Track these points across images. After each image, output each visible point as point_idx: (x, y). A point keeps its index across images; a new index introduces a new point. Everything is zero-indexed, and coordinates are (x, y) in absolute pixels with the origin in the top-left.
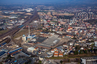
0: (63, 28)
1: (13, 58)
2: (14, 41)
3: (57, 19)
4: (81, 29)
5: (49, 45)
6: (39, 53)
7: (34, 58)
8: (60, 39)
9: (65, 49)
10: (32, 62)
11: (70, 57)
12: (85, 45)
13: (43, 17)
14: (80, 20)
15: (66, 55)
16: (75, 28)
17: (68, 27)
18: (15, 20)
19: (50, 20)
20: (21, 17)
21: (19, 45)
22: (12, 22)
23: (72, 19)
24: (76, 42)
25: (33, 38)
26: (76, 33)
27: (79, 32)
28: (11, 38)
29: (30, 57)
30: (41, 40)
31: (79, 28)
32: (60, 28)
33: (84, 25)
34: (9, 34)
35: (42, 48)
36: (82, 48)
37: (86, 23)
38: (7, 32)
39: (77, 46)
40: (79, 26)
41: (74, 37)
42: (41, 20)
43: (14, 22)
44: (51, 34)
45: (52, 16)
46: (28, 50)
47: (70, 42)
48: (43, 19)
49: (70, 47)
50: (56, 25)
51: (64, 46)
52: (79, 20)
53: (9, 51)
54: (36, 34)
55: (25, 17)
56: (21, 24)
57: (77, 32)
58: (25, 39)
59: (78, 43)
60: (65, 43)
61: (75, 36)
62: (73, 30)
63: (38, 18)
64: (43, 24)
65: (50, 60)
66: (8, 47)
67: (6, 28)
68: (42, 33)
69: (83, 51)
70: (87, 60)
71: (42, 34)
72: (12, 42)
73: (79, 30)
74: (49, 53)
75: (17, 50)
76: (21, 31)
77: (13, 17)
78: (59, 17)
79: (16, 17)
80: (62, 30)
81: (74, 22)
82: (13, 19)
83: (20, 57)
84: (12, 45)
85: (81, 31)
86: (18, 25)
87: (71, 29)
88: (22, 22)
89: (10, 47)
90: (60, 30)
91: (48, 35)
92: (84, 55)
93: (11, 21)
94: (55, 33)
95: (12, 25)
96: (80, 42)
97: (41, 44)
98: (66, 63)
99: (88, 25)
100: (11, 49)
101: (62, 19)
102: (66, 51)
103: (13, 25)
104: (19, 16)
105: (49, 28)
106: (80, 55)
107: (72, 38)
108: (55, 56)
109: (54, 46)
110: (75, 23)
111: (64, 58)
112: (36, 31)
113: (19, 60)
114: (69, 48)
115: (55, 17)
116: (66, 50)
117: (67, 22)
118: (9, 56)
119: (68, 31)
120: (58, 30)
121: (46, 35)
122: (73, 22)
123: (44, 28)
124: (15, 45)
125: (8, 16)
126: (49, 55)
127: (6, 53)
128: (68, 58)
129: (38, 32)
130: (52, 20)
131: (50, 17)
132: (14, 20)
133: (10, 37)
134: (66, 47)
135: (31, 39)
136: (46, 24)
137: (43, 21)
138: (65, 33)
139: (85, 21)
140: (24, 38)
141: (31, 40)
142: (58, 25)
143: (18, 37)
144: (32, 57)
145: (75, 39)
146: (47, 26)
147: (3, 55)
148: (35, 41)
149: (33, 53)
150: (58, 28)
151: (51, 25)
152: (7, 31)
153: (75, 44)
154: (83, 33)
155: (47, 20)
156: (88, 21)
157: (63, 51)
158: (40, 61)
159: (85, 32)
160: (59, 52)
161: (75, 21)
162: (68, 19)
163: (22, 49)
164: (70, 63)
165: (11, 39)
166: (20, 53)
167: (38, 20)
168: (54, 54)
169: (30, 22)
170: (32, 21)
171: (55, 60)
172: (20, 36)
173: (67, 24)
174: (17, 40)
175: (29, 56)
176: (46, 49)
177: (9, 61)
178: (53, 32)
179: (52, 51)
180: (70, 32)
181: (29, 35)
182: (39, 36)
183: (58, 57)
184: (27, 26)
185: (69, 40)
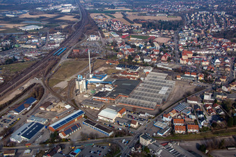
0: (169, 55)
1: (66, 140)
2: (54, 92)
3: (144, 31)
4: (216, 57)
5: (152, 101)
6: (132, 125)
7: (124, 140)
9: (196, 111)
10: (122, 152)
11: (217, 133)
13: (107, 25)
14: (203, 33)
15: (207, 128)
16: (198, 52)
17: (181, 50)
18: (39, 35)
19: (126, 32)
20: (52, 25)
21: (70, 105)
22: (33, 41)
23: (181, 30)
25: (105, 84)
26: (205, 66)
27: (211, 64)
28: (42, 84)
29: (111, 137)
30: (124, 87)
31: (207, 52)
32: (162, 53)
33: (218, 45)
34: (35, 72)
35: (134, 109)
37: (220, 40)
38: (29, 69)
39: (223, 101)
40: (205, 48)
42: (106, 35)
43: (37, 40)
44: (145, 71)
45: (129, 24)
46: (101, 118)
47: (199, 92)
48: (110, 31)
49: (208, 105)
50: (146, 45)
51: (189, 101)
52: (200, 32)
53: (50, 121)
55: (63, 27)
56: (58, 45)
57: (207, 63)
60: (187, 96)
61: (206, 73)
62: (195, 59)
63: (94, 28)
64: (114, 44)
65: (170, 145)
66: (42, 109)
67: (22, 57)
68: (120, 69)
71: (120, 71)
72: (51, 96)
73: (210, 58)
74: (159, 124)
75: (70, 119)
76: (65, 64)
77: (33, 28)
78: (148, 26)
79: (40, 26)
80: (169, 60)
81: (190, 38)
82: (31, 31)
83: (84, 137)
84: (51, 104)
85: (217, 61)
86: (51, 47)
87: (190, 56)
88: (58, 39)
89: (48, 110)
90: (163, 58)
91: (137, 72)
93: (29, 37)
94: (155, 68)
95: (35, 47)
96: (226, 89)
97: (128, 98)
98: (214, 151)
99: (228, 44)
101: (155, 29)
103: (37, 47)
104: (45, 23)
105: (134, 55)
107: (201, 81)
108: (178, 131)
109: (163, 104)
110: (192, 40)
111: (202, 137)
112: (101, 63)
113: (86, 146)
114: (205, 107)
115: (136, 25)
116: (201, 113)
117: (172, 38)
119: (185, 62)
120: (159, 60)
121: (132, 73)
122: (186, 38)
123: (120, 56)
124: (62, 104)
125: (17, 25)
126: (161, 130)
127: (44, 128)
128: (213, 135)
129: (108, 65)
130: (133, 33)
131: (124, 25)
132: (37, 34)
133: (41, 82)
134: (196, 106)
135: (97, 86)
136: (122, 44)
137: (111, 36)
139: (216, 35)
140: (81, 85)
141: (100, 88)
142: (152, 45)
143: (60, 81)
144: (116, 136)
145: (211, 84)
147: (38, 133)
148: (112, 93)
149: (116, 126)
150: (156, 53)
151: (134, 46)
152: (27, 65)
153: (218, 96)
154: (225, 67)
155: (120, 32)
156: (224, 35)
157: (194, 117)
159: (228, 63)
161: (190, 35)
162: (170, 29)
163: (83, 116)
164: (225, 151)
165: (44, 87)
166: (82, 125)
167: (97, 34)
169: (80, 40)
170: (83, 36)
171: (183, 144)
172: (66, 77)
173: (173, 44)
174: (62, 90)
175: (110, 134)
176: (148, 111)
177: (60, 150)
178: (148, 66)
179: (165, 119)
180: (189, 63)
181: (91, 76)
182: (115, 77)
183: (187, 133)
184: (74, 51)
185: (195, 85)
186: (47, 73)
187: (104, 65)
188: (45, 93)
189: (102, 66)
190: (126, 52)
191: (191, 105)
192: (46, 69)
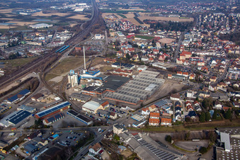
0: (168, 55)
1: (49, 127)
2: (48, 86)
3: (151, 31)
4: (214, 58)
5: (136, 96)
6: (111, 116)
7: (100, 129)
8: (161, 80)
9: (176, 107)
10: (95, 139)
11: (188, 127)
12: (225, 98)
13: (116, 25)
14: (209, 35)
15: (180, 123)
16: (198, 54)
17: (181, 50)
19: (132, 32)
20: (62, 24)
21: (60, 97)
22: (40, 38)
23: (189, 32)
24: (201, 90)
25: (96, 79)
26: (200, 67)
27: (207, 64)
29: (89, 126)
30: (114, 83)
31: (207, 54)
32: (161, 53)
33: (220, 47)
34: (35, 67)
35: (118, 103)
36: (219, 106)
37: (225, 42)
38: (30, 64)
39: (205, 99)
40: (207, 50)
41: (197, 76)
42: (112, 34)
43: (43, 38)
44: (139, 69)
45: (138, 24)
46: (84, 109)
47: (186, 89)
48: (117, 30)
49: (188, 102)
50: (148, 45)
51: (172, 98)
52: (206, 33)
53: (38, 110)
54: (101, 69)
55: (72, 25)
56: (63, 43)
57: (203, 64)
58: (76, 82)
59: (208, 93)
60: (173, 93)
61: (198, 73)
62: (193, 59)
63: (102, 27)
64: (118, 43)
65: (140, 135)
66: (33, 99)
67: (26, 54)
68: (116, 66)
69: (222, 111)
70: (232, 136)
71: (115, 68)
72: (44, 89)
73: (209, 59)
74: (136, 117)
75: (56, 108)
76: (64, 61)
77: (42, 26)
78: (157, 26)
79: (49, 24)
80: (166, 60)
81: (195, 39)
82: (40, 29)
83: (65, 125)
84: (43, 96)
85: (214, 62)
86: (55, 45)
87: (188, 56)
88: (64, 37)
89: (38, 100)
90: (161, 58)
91: (131, 71)
92: (223, 122)
93: (37, 34)
94: (149, 66)
95: (40, 44)
96: (212, 89)
97: (115, 93)
98: (180, 142)
99: (231, 46)
100: (42, 106)
101: (162, 30)
102: (178, 113)
103: (43, 44)
104: (55, 22)
105: (133, 54)
106: (214, 123)
107: (191, 80)
108: (152, 124)
109: (147, 99)
110: (196, 42)
111: (173, 130)
112: (100, 60)
113: (64, 132)
114: (186, 103)
115: (145, 25)
116: (179, 108)
117: (177, 39)
118: (39, 122)
119: (181, 62)
120: (156, 60)
121: (126, 71)
122: (191, 40)
123: (119, 55)
124: (52, 96)
125: (27, 23)
126: (137, 122)
127: (31, 116)
128: (184, 129)
129: (106, 63)
130: (139, 33)
131: (133, 25)
132: (45, 32)
133: (38, 77)
134: (177, 102)
135: (89, 81)
136: (124, 43)
137: (116, 36)
138: (172, 66)
139: (222, 37)
140: (73, 79)
141: (91, 83)
142: (154, 45)
143: (56, 76)
144: (94, 125)
145: (200, 83)
146: (127, 49)
147: (25, 119)
148: (101, 87)
149: (96, 117)
150: (156, 53)
151: (136, 46)
152: (29, 60)
153: (201, 95)
154: (219, 68)
155: (126, 33)
156: (230, 37)
157: (171, 112)
158: (116, 137)
159: (223, 65)
160: (161, 115)
161: (196, 36)
162: (178, 30)
163: (69, 107)
164: (189, 142)
165: (40, 81)
166: (66, 115)
167: (103, 34)
168: (148, 119)
169: (85, 39)
170: (89, 35)
171: (153, 135)
172: (63, 72)
173: (176, 44)
174: (56, 84)
175: (89, 123)
176: (129, 105)
177: (40, 135)
178: (143, 64)
179: (143, 112)
180: (185, 64)
181: (84, 72)
182: (109, 74)
183: (160, 126)
184: (76, 49)
185: (184, 84)
186: (46, 69)
187: (102, 63)
188: (39, 86)
189: (99, 64)
190: (126, 52)
191: (172, 102)
192: (46, 65)
